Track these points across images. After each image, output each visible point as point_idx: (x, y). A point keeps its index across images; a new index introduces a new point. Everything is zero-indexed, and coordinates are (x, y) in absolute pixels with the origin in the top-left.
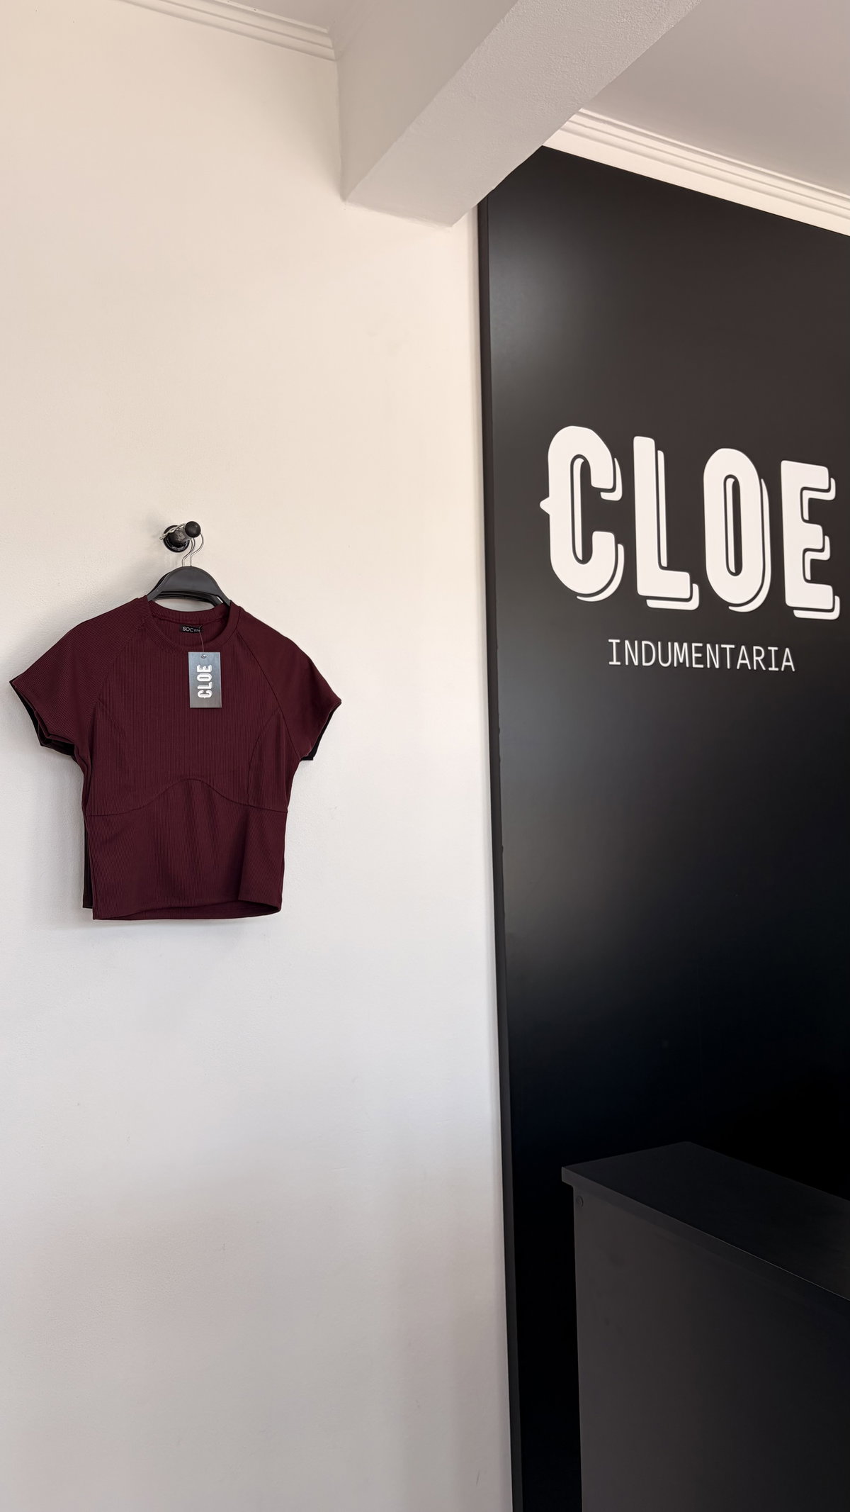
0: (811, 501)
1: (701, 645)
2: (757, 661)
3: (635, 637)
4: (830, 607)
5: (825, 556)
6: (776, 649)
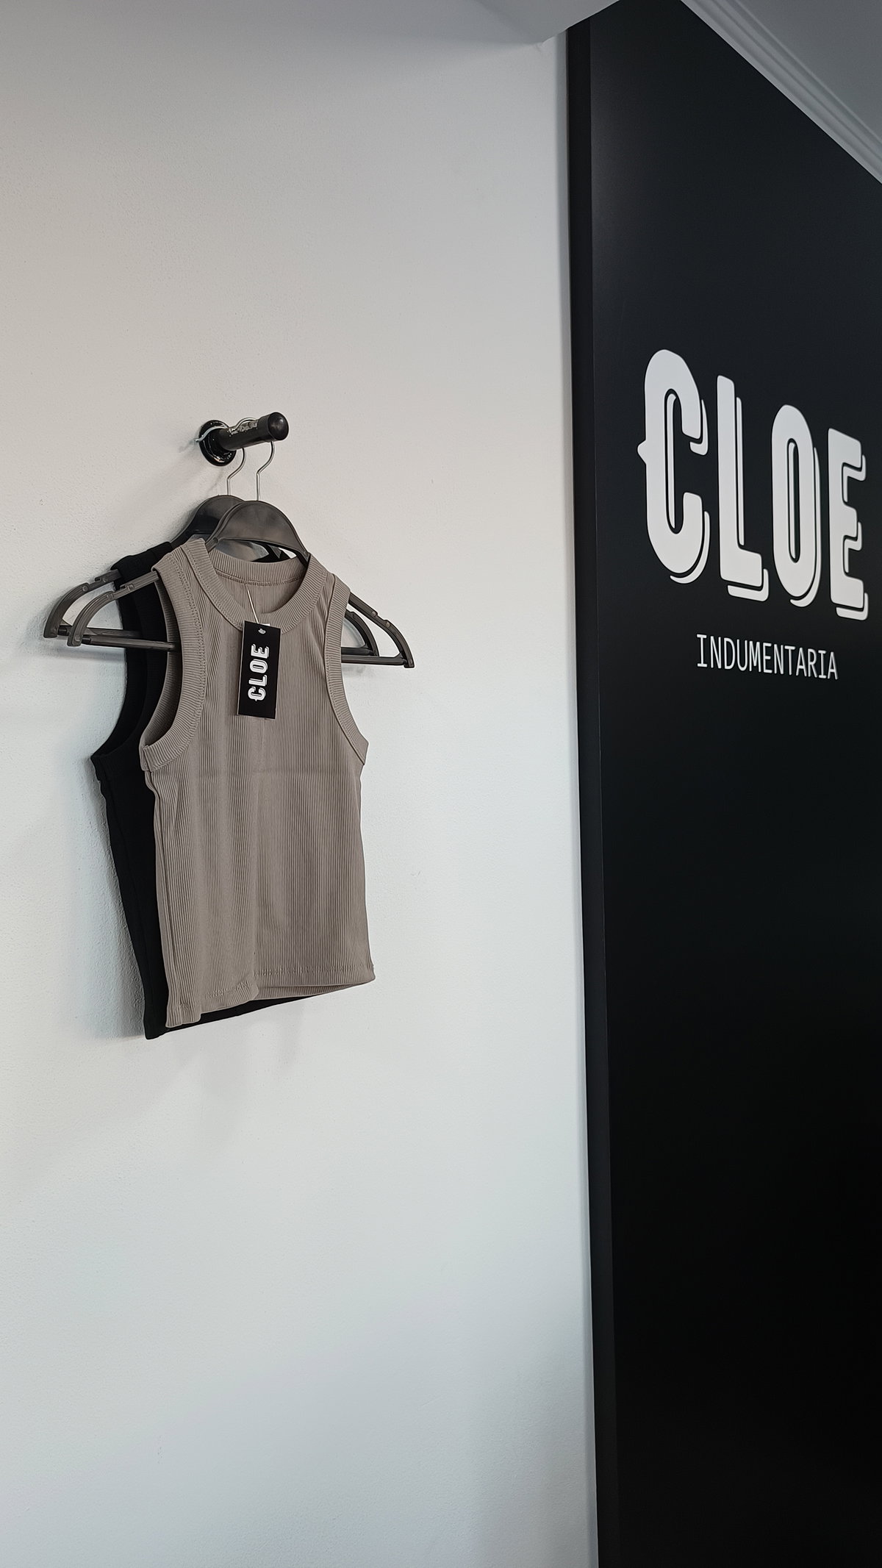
0: (849, 478)
1: (769, 645)
2: (811, 666)
3: (719, 634)
4: (861, 607)
5: (857, 546)
6: (824, 652)
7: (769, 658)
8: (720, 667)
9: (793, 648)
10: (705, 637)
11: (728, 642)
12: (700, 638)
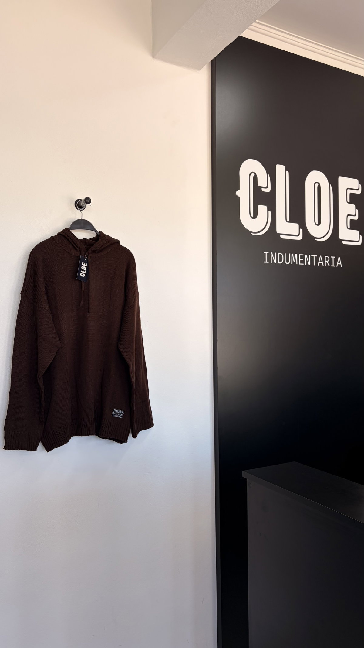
0: (351, 194)
1: (303, 255)
2: (326, 262)
3: (275, 251)
4: (358, 240)
5: (356, 218)
6: (335, 257)
7: (302, 259)
8: (275, 262)
9: (316, 256)
10: (268, 253)
11: (280, 255)
12: (265, 253)
